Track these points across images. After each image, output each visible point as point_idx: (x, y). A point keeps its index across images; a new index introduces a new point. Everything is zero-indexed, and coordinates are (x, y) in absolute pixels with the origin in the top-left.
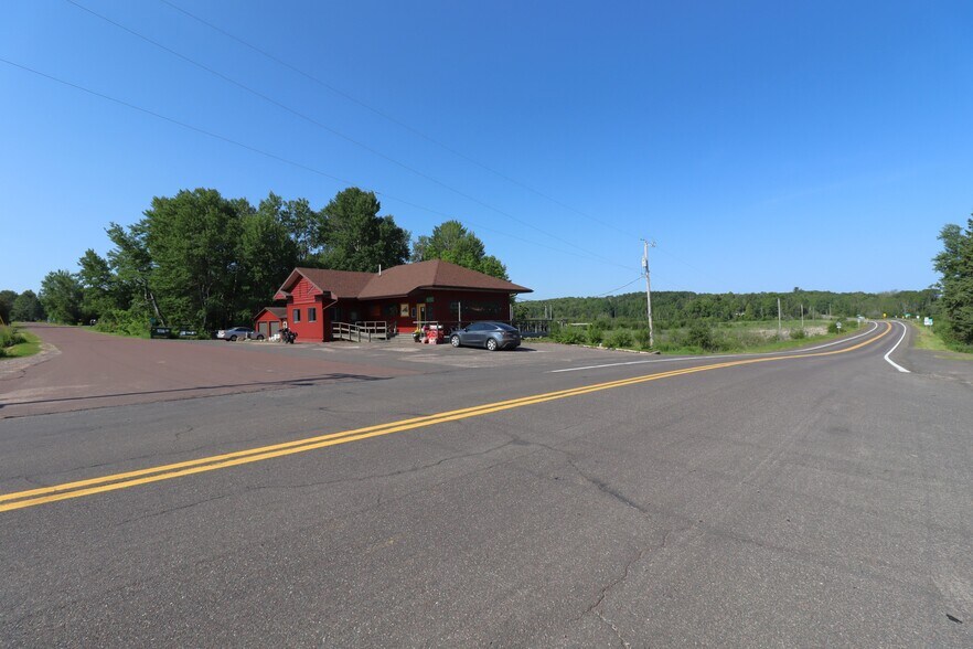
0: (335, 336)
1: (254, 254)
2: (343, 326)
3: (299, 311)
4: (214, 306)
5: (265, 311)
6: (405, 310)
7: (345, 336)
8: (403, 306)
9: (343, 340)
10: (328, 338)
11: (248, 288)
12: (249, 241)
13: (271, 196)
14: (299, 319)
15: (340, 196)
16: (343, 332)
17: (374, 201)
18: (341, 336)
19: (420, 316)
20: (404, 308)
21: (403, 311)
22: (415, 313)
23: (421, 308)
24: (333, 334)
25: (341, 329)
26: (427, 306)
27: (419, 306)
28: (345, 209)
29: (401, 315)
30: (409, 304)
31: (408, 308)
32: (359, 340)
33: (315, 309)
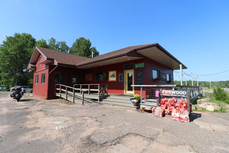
0: (58, 95)
3: (38, 77)
4: (19, 77)
6: (113, 76)
7: (64, 96)
8: (111, 73)
9: (62, 98)
13: (52, 38)
14: (38, 82)
15: (77, 40)
16: (62, 92)
17: (89, 42)
18: (61, 95)
19: (127, 81)
20: (112, 74)
21: (111, 77)
22: (122, 78)
23: (128, 74)
24: (56, 93)
25: (61, 89)
26: (136, 71)
27: (126, 72)
28: (79, 45)
29: (110, 80)
30: (116, 71)
31: (115, 74)
32: (74, 100)
33: (45, 74)
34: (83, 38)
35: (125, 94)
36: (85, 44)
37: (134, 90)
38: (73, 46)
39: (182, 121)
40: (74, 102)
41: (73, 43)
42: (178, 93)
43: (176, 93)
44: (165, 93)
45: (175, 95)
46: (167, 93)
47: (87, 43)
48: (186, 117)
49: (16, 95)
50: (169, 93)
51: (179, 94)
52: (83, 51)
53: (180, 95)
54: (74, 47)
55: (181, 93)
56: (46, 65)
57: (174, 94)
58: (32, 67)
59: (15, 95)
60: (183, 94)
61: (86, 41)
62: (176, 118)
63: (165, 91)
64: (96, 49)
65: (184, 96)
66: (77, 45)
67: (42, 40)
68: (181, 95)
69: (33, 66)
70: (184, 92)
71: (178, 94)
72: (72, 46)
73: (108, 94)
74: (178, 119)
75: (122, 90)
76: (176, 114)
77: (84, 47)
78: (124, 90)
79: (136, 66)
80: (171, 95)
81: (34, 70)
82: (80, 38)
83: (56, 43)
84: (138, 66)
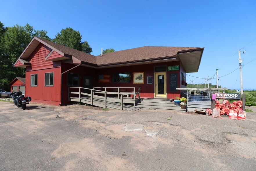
0: (73, 99)
1: (10, 46)
2: (82, 91)
3: (36, 77)
5: (16, 80)
6: (139, 78)
7: (83, 101)
8: (136, 75)
9: (83, 104)
10: (66, 101)
11: (7, 66)
12: (8, 39)
13: (27, 25)
14: (36, 84)
15: (63, 31)
16: (82, 96)
17: (79, 35)
18: (80, 100)
19: (157, 83)
20: (138, 76)
21: (137, 79)
22: (152, 80)
23: (158, 76)
24: (71, 98)
25: (80, 93)
26: (169, 74)
27: (156, 75)
28: (65, 37)
29: (135, 82)
30: (144, 72)
31: (142, 76)
32: (106, 105)
33: (52, 74)
34: (72, 30)
35: (155, 97)
36: (74, 37)
37: (166, 94)
38: (57, 37)
39: (241, 119)
40: (106, 107)
41: (57, 34)
42: (230, 95)
43: (228, 96)
44: (217, 96)
45: (227, 98)
46: (219, 96)
47: (77, 35)
48: (245, 116)
49: (23, 101)
50: (221, 96)
51: (231, 97)
52: (72, 45)
53: (229, 97)
54: (59, 40)
55: (233, 95)
56: (53, 62)
57: (226, 96)
58: (25, 64)
59: (21, 102)
60: (234, 97)
61: (76, 33)
62: (235, 117)
63: (217, 94)
64: (89, 44)
65: (236, 98)
66: (63, 37)
67: (18, 26)
68: (233, 97)
69: (26, 62)
70: (235, 95)
71: (234, 96)
72: (55, 38)
73: (141, 98)
74: (236, 118)
75: (152, 94)
76: (234, 114)
77: (74, 41)
78: (155, 94)
79: (170, 69)
80: (223, 97)
81: (26, 68)
82: (67, 29)
83: (33, 32)
84: (171, 69)
